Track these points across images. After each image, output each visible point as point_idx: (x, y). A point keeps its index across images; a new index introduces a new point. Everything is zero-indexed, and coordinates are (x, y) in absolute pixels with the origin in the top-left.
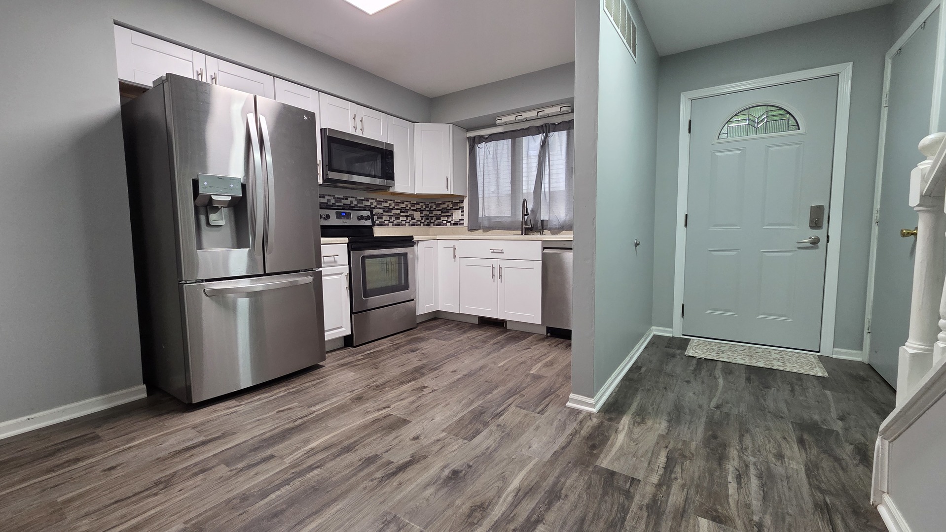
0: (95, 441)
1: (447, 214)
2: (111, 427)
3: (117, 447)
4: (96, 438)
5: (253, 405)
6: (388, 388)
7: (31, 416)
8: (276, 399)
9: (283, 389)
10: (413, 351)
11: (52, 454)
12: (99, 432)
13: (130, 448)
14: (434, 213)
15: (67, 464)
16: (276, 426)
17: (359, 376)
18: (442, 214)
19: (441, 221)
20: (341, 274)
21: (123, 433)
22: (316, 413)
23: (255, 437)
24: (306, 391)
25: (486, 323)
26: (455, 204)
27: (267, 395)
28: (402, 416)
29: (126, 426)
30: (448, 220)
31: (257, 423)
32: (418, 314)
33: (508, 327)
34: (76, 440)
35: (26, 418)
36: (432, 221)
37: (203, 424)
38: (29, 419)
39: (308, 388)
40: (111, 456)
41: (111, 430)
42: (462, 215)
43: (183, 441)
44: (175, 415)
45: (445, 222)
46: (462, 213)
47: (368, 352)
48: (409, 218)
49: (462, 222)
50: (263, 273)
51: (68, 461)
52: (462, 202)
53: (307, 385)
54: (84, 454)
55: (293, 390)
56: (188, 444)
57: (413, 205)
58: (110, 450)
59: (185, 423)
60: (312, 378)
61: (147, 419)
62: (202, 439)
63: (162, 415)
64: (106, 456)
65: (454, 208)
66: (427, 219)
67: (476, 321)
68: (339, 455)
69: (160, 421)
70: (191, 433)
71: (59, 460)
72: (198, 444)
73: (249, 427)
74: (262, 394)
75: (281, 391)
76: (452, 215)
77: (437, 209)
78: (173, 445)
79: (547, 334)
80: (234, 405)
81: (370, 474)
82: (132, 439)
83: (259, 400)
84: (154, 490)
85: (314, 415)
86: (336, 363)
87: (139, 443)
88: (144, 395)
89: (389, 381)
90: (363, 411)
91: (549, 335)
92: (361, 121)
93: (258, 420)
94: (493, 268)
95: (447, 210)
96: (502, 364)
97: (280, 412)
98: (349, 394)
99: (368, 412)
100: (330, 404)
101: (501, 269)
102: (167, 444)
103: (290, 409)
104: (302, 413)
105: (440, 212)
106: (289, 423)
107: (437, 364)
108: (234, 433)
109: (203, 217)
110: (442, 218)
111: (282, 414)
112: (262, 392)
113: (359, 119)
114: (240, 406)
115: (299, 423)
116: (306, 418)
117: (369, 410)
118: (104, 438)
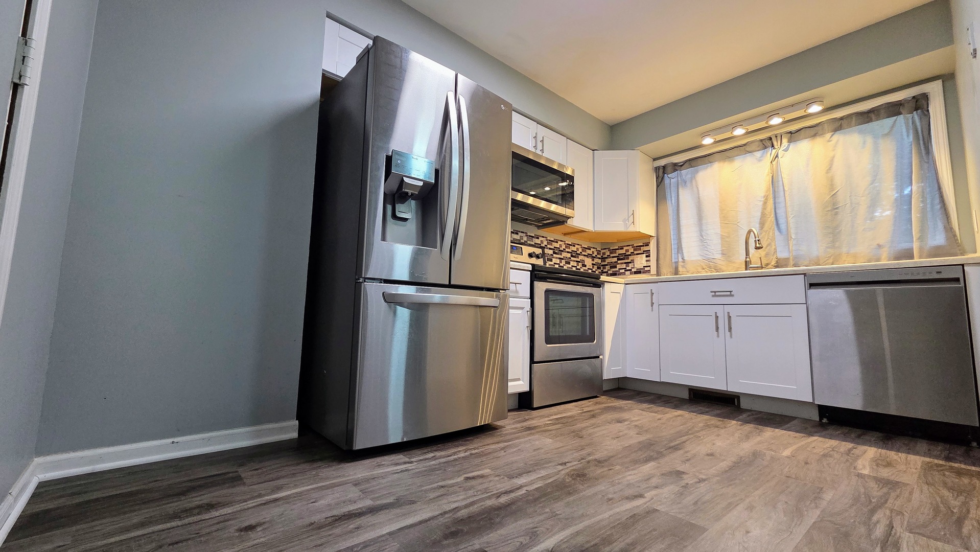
0: (235, 483)
1: (626, 261)
2: (257, 468)
3: (260, 496)
4: (236, 480)
5: (428, 464)
6: (618, 467)
7: (176, 440)
8: (455, 460)
9: (461, 448)
10: (619, 421)
11: (183, 493)
12: (244, 472)
13: (276, 500)
14: (608, 261)
15: (197, 511)
16: (471, 500)
17: (559, 444)
18: (619, 262)
19: (617, 269)
20: (522, 308)
21: (267, 478)
22: (525, 488)
23: (445, 513)
24: (495, 454)
25: (702, 398)
26: (638, 248)
27: (443, 453)
28: (680, 516)
29: (273, 469)
30: (628, 268)
31: (442, 491)
32: (605, 377)
33: (744, 404)
34: (215, 478)
35: (171, 440)
36: (604, 271)
37: (367, 480)
38: (173, 442)
39: (495, 451)
40: (254, 507)
41: (255, 472)
42: (647, 261)
43: (344, 502)
44: (331, 464)
45: (623, 271)
46: (648, 258)
47: (555, 417)
48: (580, 264)
49: (648, 269)
50: (447, 283)
51: (199, 507)
52: (647, 245)
53: (493, 447)
54: (220, 500)
55: (476, 451)
56: (352, 508)
57: (584, 249)
58: (251, 499)
59: (344, 476)
60: (495, 440)
61: (298, 464)
62: (368, 503)
63: (314, 461)
64: (246, 507)
65: (635, 252)
66: (599, 268)
67: (685, 395)
69: (314, 469)
70: (353, 493)
71: (189, 502)
72: (364, 510)
73: (432, 495)
74: (435, 451)
75: (460, 451)
76: (632, 261)
77: (611, 255)
78: (329, 505)
79: (821, 419)
80: (403, 461)
82: (279, 489)
83: (434, 458)
85: (522, 491)
86: (519, 425)
87: (286, 496)
88: (295, 435)
89: (612, 457)
90: (600, 496)
91: (825, 420)
92: (542, 141)
93: (442, 487)
94: (717, 317)
95: (626, 256)
96: (787, 453)
97: (467, 479)
98: (560, 467)
99: (610, 499)
100: (542, 478)
101: (730, 317)
102: (322, 502)
103: (482, 476)
104: (507, 485)
105: (615, 259)
106: (489, 498)
107: (671, 441)
108: (413, 502)
109: (389, 208)
110: (619, 266)
111: (473, 482)
112: (435, 448)
113: (539, 138)
114: (411, 462)
115: (503, 500)
116: (513, 495)
117: (610, 496)
118: (247, 481)
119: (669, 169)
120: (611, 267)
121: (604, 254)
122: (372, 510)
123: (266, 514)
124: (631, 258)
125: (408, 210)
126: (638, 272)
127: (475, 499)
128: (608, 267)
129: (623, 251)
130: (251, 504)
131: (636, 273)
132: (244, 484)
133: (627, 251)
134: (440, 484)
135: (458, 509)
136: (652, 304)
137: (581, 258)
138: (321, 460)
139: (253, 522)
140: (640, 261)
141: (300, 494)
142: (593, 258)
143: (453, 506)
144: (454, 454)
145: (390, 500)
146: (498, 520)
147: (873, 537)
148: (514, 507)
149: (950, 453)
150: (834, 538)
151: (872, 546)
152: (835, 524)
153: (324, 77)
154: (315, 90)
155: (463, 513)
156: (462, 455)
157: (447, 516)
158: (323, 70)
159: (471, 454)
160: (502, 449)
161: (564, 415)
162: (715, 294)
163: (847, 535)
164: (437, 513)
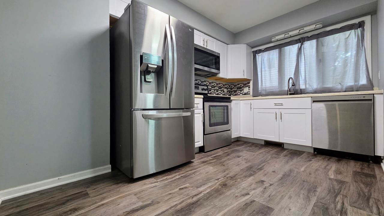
0: (86, 197)
1: (241, 90)
2: (95, 188)
3: (96, 203)
4: (86, 195)
5: (164, 182)
6: (239, 180)
7: (60, 178)
8: (175, 180)
9: (177, 174)
10: (239, 157)
11: (63, 204)
12: (90, 191)
13: (103, 205)
14: (233, 89)
15: (70, 212)
16: (182, 200)
17: (215, 170)
18: (238, 90)
19: (237, 93)
20: (200, 114)
21: (99, 193)
22: (203, 193)
23: (172, 207)
24: (190, 176)
25: (269, 144)
26: (245, 84)
27: (170, 177)
28: (264, 203)
29: (102, 188)
30: (241, 93)
31: (170, 196)
32: (232, 137)
33: (285, 147)
34: (77, 195)
35: (58, 178)
36: (232, 93)
37: (140, 192)
38: (59, 179)
39: (190, 174)
40: (93, 209)
41: (94, 190)
42: (249, 90)
43: (131, 204)
44: (125, 184)
45: (239, 94)
46: (249, 89)
47: (213, 156)
48: (222, 91)
49: (248, 93)
50: (169, 108)
51: (70, 210)
52: (249, 83)
53: (190, 172)
54: (79, 206)
55: (183, 175)
56: (134, 207)
57: (224, 85)
58: (92, 205)
59: (130, 191)
60: (191, 168)
61: (111, 185)
62: (140, 204)
63: (118, 183)
64: (90, 209)
65: (244, 86)
66: (230, 92)
67: (263, 143)
69: (118, 187)
70: (134, 199)
71: (66, 208)
72: (139, 208)
73: (166, 198)
74: (167, 175)
75: (177, 175)
76: (243, 90)
77: (235, 87)
78: (125, 206)
79: (314, 152)
80: (154, 181)
82: (104, 199)
83: (167, 179)
85: (202, 195)
86: (200, 161)
87: (107, 202)
88: (110, 171)
89: (236, 175)
90: (233, 195)
91: (316, 153)
93: (170, 194)
94: (276, 114)
95: (240, 88)
96: (302, 169)
97: (180, 189)
98: (216, 181)
99: (236, 196)
100: (210, 187)
101: (281, 114)
102: (122, 205)
103: (186, 188)
104: (195, 192)
105: (236, 89)
106: (189, 198)
107: (258, 166)
108: (159, 203)
109: (143, 77)
111: (182, 191)
112: (167, 174)
114: (157, 182)
115: (195, 199)
116: (198, 197)
117: (236, 195)
118: (91, 195)
119: (258, 52)
120: (234, 92)
121: (232, 87)
122: (142, 208)
124: (242, 88)
125: (151, 78)
126: (245, 94)
127: (184, 199)
129: (239, 86)
130: (93, 207)
132: (89, 197)
133: (241, 85)
134: (170, 192)
135: (176, 205)
136: (251, 108)
137: (223, 89)
138: (121, 183)
140: (246, 90)
141: (112, 201)
142: (227, 89)
143: (175, 203)
144: (175, 177)
145: (149, 202)
146: (193, 210)
147: (337, 209)
148: (199, 202)
149: (362, 166)
150: (322, 210)
151: (337, 214)
152: (322, 203)
153: (110, 17)
154: (107, 24)
155: (179, 207)
156: (178, 177)
157: (173, 209)
158: (110, 14)
159: (181, 177)
160: (194, 173)
161: (217, 155)
162: (276, 104)
163: (327, 209)
164: (169, 207)
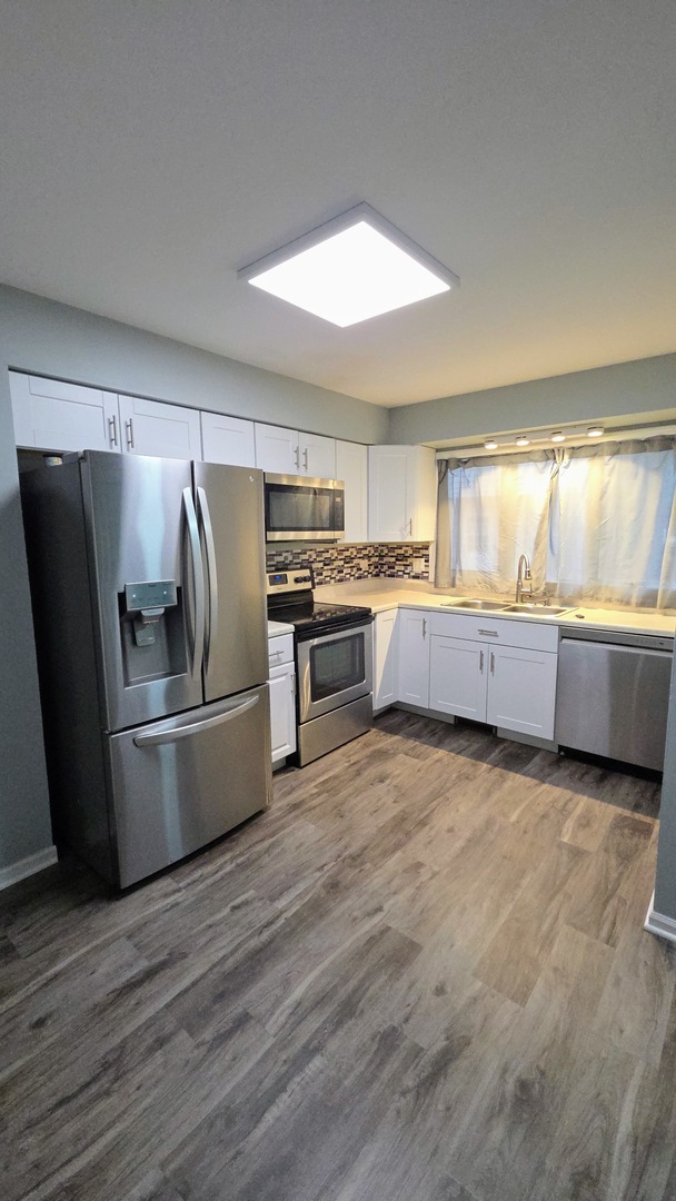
0: (10, 956)
1: (405, 563)
2: (26, 925)
3: (39, 973)
4: (10, 950)
5: (195, 890)
6: (368, 865)
8: (222, 878)
9: (227, 856)
10: (381, 779)
12: (14, 935)
13: (56, 976)
16: (236, 942)
17: (320, 833)
18: (397, 562)
19: (395, 571)
20: (286, 674)
21: (40, 940)
22: (283, 916)
23: (214, 966)
24: (259, 861)
25: (463, 726)
26: (417, 550)
27: (209, 868)
28: (406, 934)
29: (44, 924)
30: (406, 571)
31: (210, 934)
32: (374, 708)
33: (500, 735)
36: (381, 570)
37: (141, 927)
39: (259, 855)
40: (37, 992)
41: (26, 933)
42: (425, 566)
43: (121, 968)
44: (100, 906)
45: (401, 573)
46: (426, 563)
47: (322, 779)
48: (355, 569)
49: (424, 575)
50: (201, 702)
52: (426, 549)
53: (259, 848)
55: (241, 859)
56: (130, 973)
57: (359, 551)
58: (33, 977)
59: (117, 925)
60: (262, 833)
61: (68, 912)
62: (143, 964)
65: (414, 555)
66: (376, 567)
67: (451, 722)
68: (339, 1024)
69: (85, 919)
70: (126, 951)
72: (141, 975)
73: (203, 940)
74: (203, 865)
75: (226, 861)
76: (411, 565)
78: (108, 974)
79: (558, 755)
80: (171, 888)
81: (396, 1078)
82: (56, 957)
83: (202, 878)
84: (104, 1082)
85: (281, 921)
86: (284, 801)
87: (66, 966)
88: (55, 860)
89: (365, 848)
90: (347, 916)
91: (562, 753)
92: (305, 454)
93: (210, 926)
94: (482, 655)
95: (405, 557)
96: (513, 818)
97: (235, 908)
98: (318, 874)
99: (355, 919)
100: (299, 896)
101: (493, 657)
102: (102, 970)
103: (246, 903)
104: (265, 916)
105: (394, 559)
106: (251, 936)
107: (422, 811)
108: (185, 956)
109: (128, 637)
110: (397, 568)
111: (239, 913)
112: (202, 861)
113: (302, 451)
114: (179, 890)
115: (265, 936)
116: (274, 927)
117: (355, 914)
118: (22, 950)
119: (451, 465)
120: (389, 568)
121: (382, 551)
122: (150, 974)
123: (52, 1000)
124: (410, 560)
126: (416, 577)
127: (241, 938)
128: (386, 567)
129: (402, 552)
130: (33, 986)
131: (414, 577)
132: (19, 957)
133: (406, 552)
134: (208, 922)
135: (225, 958)
136: (424, 632)
137: (356, 561)
138: (89, 900)
139: (40, 1014)
140: (418, 566)
141: (77, 961)
142: (369, 557)
143: (221, 954)
144: (221, 868)
145: (162, 957)
146: (259, 968)
148: (272, 945)
155: (230, 963)
156: (228, 868)
157: (215, 970)
159: (238, 865)
160: (267, 851)
162: (482, 632)
164: (207, 968)
